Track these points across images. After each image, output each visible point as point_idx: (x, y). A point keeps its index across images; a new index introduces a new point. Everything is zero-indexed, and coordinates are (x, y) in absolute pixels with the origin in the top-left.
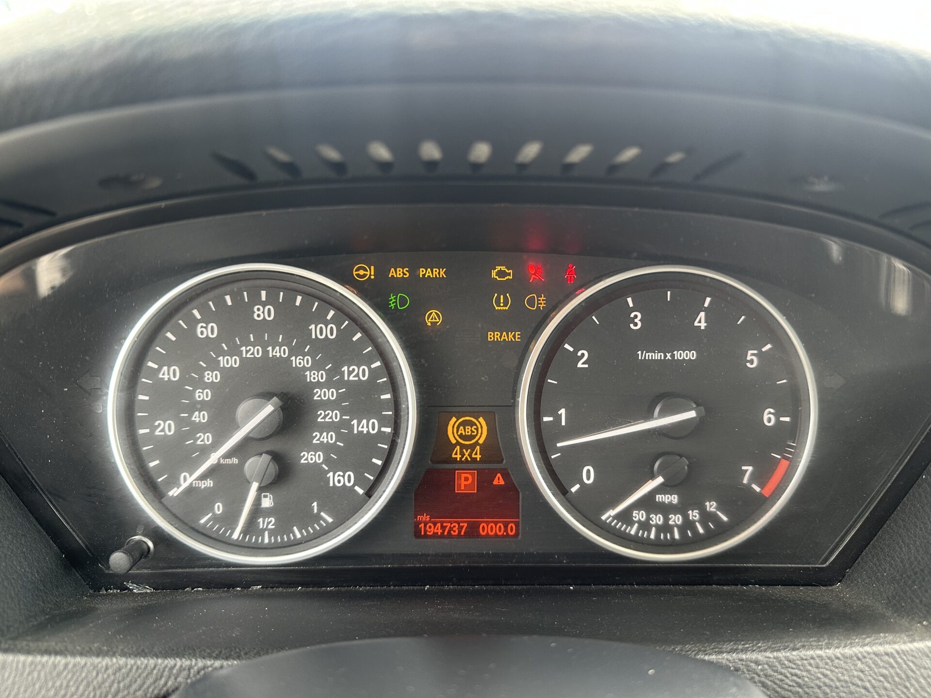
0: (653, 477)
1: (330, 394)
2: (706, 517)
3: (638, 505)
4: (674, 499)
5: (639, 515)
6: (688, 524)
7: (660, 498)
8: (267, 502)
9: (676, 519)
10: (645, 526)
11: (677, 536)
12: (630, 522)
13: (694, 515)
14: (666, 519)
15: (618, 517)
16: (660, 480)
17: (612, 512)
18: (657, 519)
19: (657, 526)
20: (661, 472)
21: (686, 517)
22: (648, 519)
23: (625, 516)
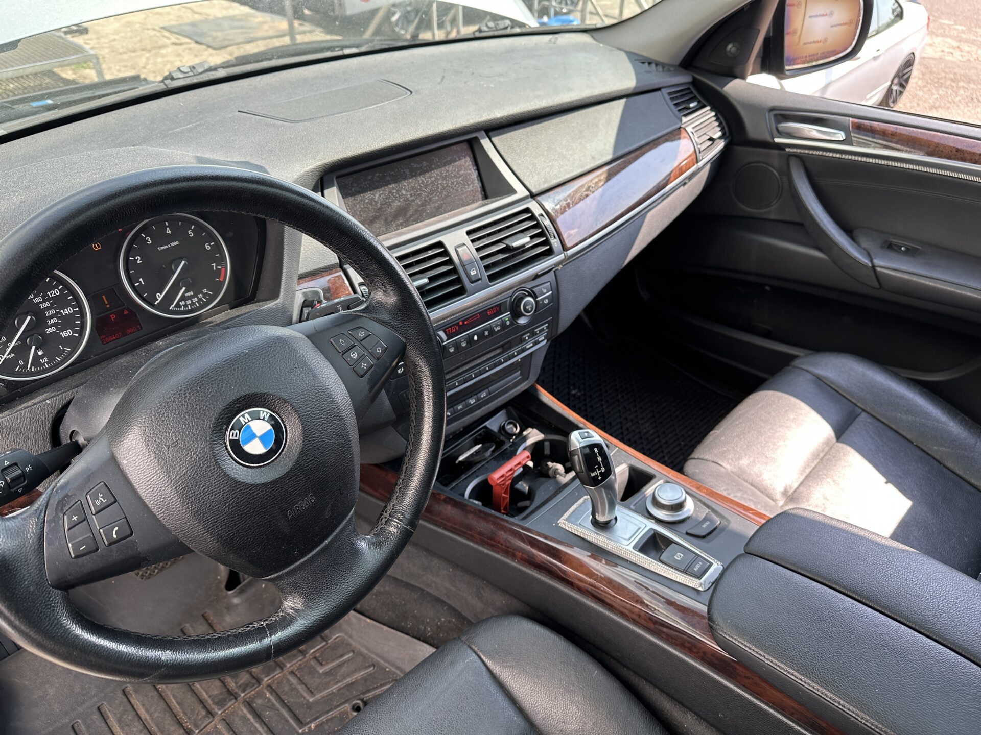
0: (181, 289)
1: (47, 304)
2: (205, 295)
3: (180, 300)
4: (192, 293)
5: (182, 303)
6: (200, 300)
7: (186, 295)
8: (40, 353)
9: (195, 300)
10: (186, 306)
11: (198, 305)
12: (181, 307)
13: (200, 296)
14: (192, 301)
15: (175, 307)
16: (184, 288)
17: (173, 306)
18: (189, 302)
19: (189, 304)
20: (183, 287)
21: (198, 297)
22: (186, 303)
23: (178, 305)
